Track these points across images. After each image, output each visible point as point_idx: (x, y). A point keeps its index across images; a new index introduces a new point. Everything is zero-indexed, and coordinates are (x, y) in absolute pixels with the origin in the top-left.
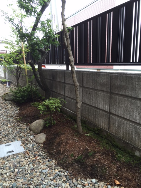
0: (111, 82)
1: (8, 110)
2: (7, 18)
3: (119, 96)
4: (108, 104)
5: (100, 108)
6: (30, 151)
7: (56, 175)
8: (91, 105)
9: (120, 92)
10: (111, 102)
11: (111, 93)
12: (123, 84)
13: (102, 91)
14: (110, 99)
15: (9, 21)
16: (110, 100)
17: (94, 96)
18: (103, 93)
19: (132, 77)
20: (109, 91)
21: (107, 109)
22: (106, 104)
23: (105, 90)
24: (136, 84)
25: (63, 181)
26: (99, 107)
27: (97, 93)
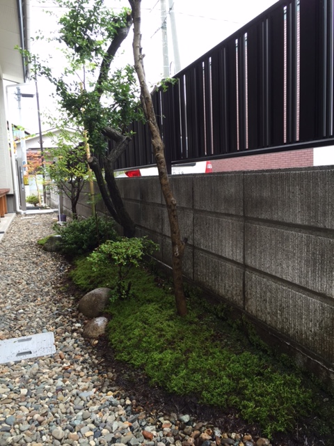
0: (244, 193)
1: (46, 270)
2: (37, 67)
3: (261, 223)
4: (240, 245)
5: (227, 256)
6: (66, 352)
7: (108, 403)
8: (211, 250)
9: (262, 214)
10: (247, 239)
11: (246, 218)
12: (266, 194)
13: (228, 215)
14: (244, 232)
15: (42, 73)
16: (244, 235)
17: (215, 228)
18: (230, 221)
19: (281, 176)
20: (242, 214)
21: (239, 258)
22: (236, 245)
23: (234, 213)
24: (289, 191)
25: (117, 416)
26: (223, 255)
27: (219, 221)
